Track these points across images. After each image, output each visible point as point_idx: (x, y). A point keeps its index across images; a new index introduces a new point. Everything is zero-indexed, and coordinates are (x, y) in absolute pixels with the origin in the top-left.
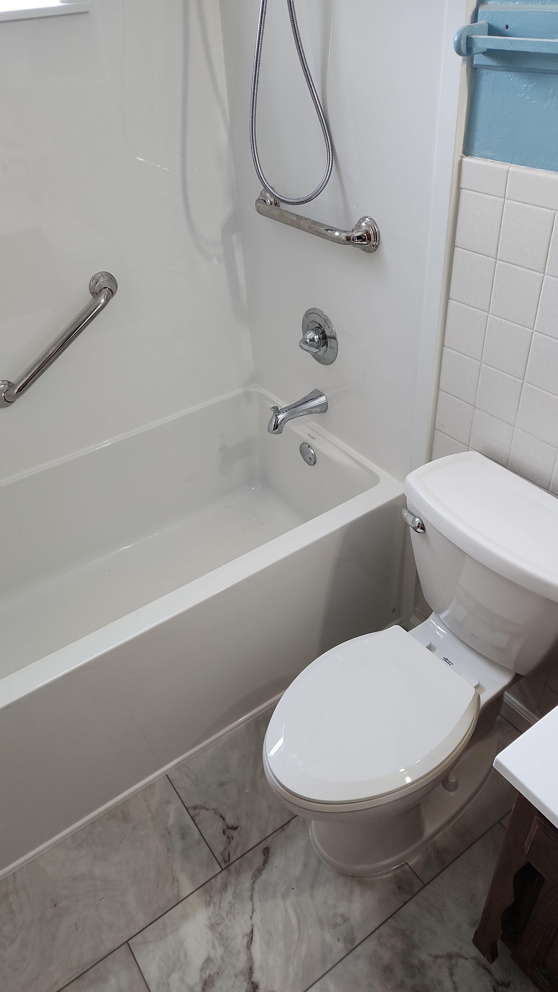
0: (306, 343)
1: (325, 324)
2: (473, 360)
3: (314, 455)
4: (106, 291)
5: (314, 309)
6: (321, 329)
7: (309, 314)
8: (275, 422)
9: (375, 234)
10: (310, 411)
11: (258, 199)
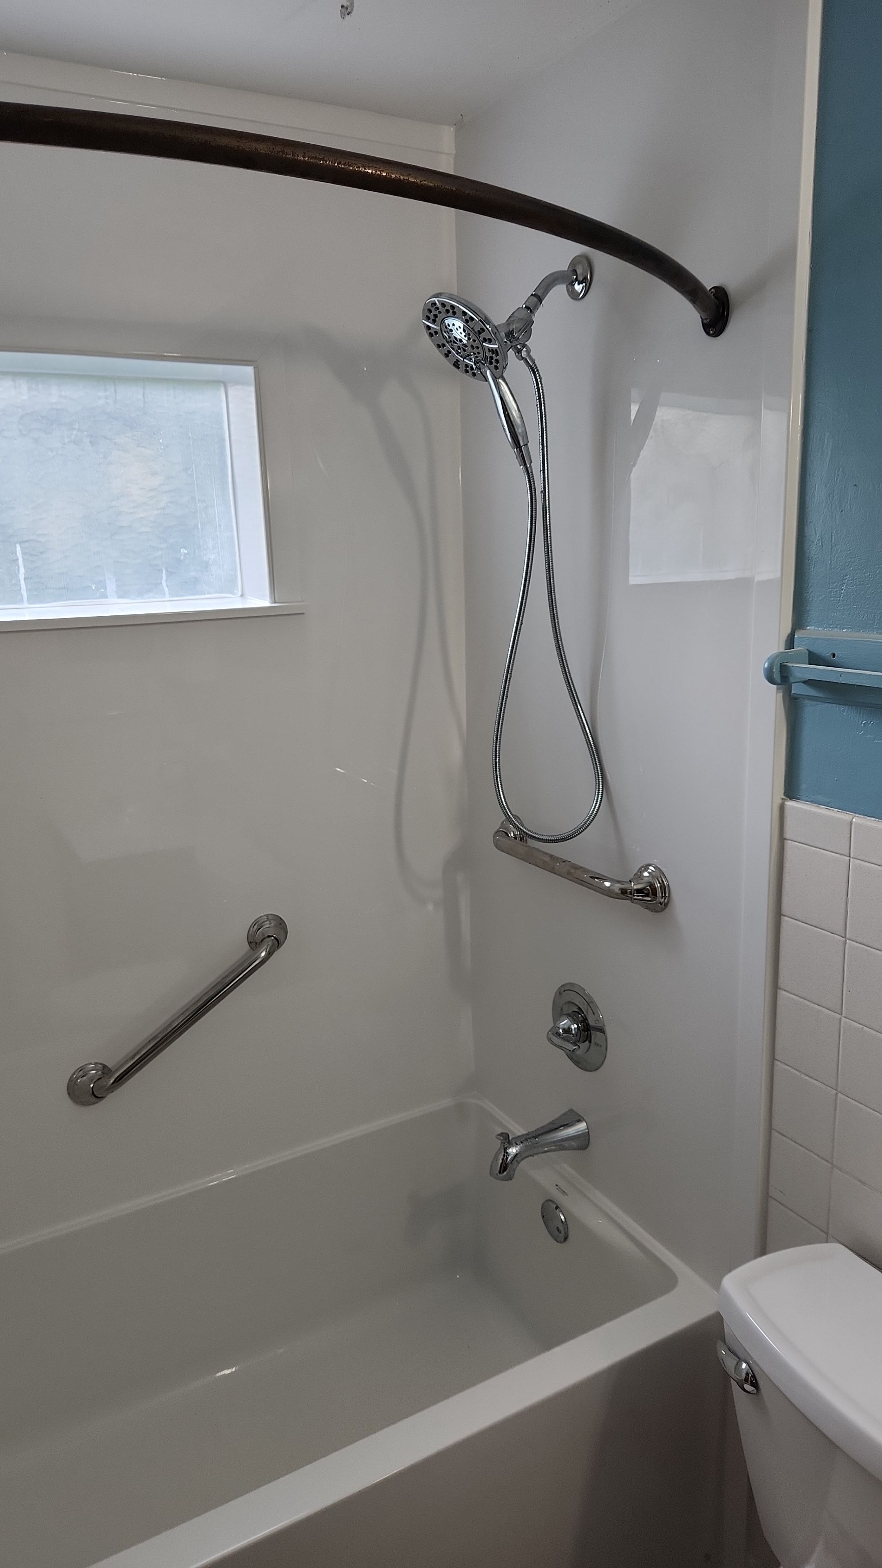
0: (558, 1034)
1: (588, 1009)
2: (824, 1086)
3: (565, 1224)
4: (269, 942)
5: (572, 984)
6: (581, 1015)
7: (564, 991)
8: (503, 1160)
9: (663, 887)
10: (561, 1145)
11: (498, 831)
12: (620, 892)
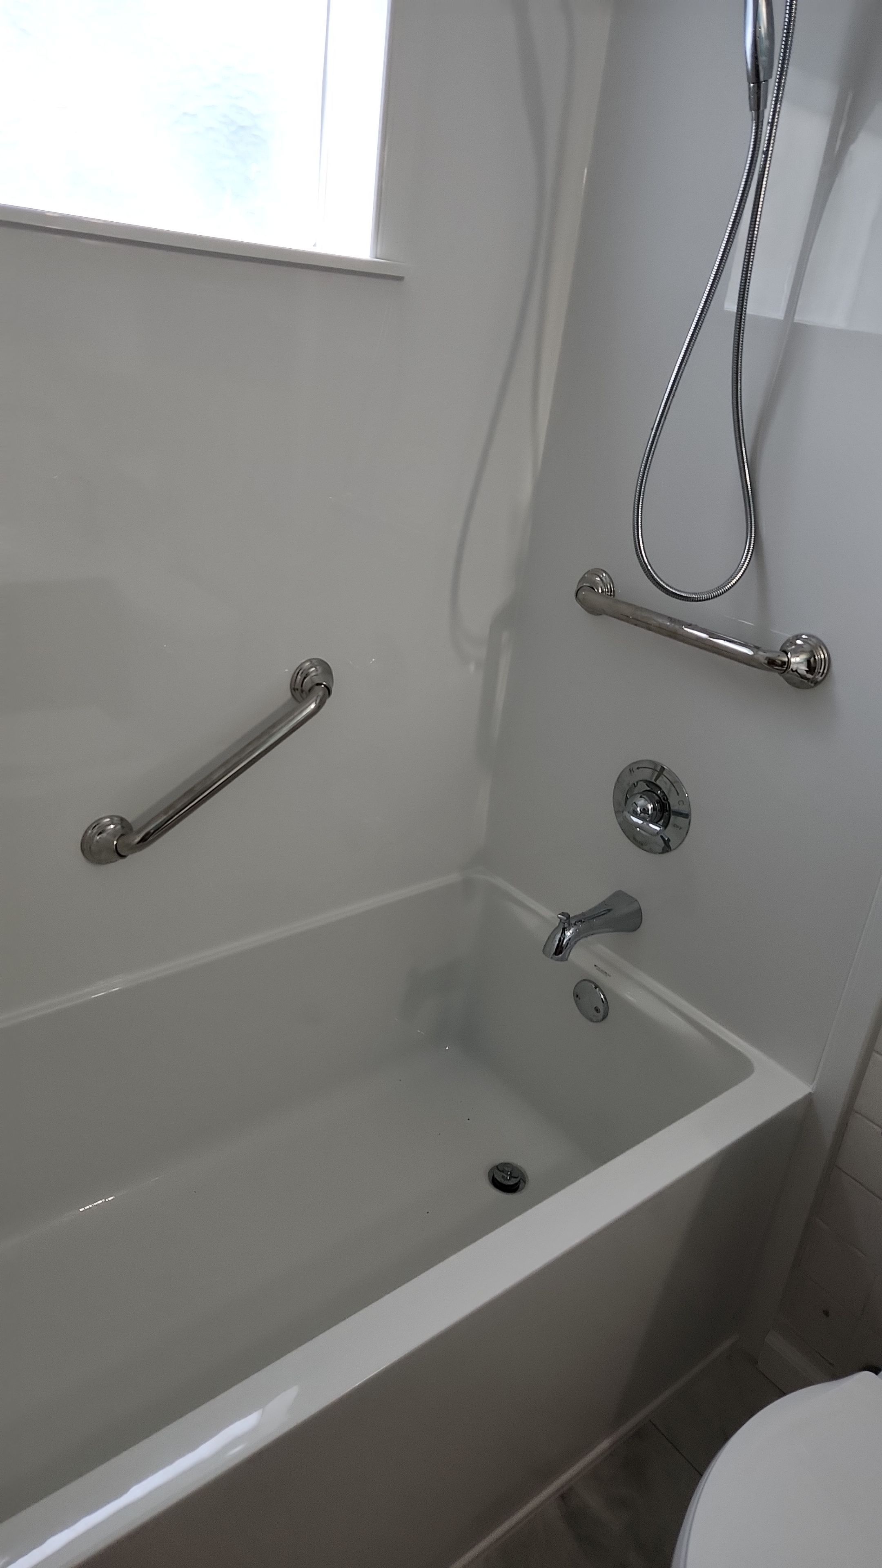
1: (670, 788)
3: (605, 1005)
4: (320, 691)
5: (652, 762)
6: (661, 795)
8: (559, 941)
9: (822, 660)
12: (766, 662)
